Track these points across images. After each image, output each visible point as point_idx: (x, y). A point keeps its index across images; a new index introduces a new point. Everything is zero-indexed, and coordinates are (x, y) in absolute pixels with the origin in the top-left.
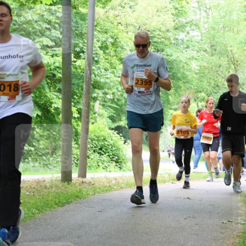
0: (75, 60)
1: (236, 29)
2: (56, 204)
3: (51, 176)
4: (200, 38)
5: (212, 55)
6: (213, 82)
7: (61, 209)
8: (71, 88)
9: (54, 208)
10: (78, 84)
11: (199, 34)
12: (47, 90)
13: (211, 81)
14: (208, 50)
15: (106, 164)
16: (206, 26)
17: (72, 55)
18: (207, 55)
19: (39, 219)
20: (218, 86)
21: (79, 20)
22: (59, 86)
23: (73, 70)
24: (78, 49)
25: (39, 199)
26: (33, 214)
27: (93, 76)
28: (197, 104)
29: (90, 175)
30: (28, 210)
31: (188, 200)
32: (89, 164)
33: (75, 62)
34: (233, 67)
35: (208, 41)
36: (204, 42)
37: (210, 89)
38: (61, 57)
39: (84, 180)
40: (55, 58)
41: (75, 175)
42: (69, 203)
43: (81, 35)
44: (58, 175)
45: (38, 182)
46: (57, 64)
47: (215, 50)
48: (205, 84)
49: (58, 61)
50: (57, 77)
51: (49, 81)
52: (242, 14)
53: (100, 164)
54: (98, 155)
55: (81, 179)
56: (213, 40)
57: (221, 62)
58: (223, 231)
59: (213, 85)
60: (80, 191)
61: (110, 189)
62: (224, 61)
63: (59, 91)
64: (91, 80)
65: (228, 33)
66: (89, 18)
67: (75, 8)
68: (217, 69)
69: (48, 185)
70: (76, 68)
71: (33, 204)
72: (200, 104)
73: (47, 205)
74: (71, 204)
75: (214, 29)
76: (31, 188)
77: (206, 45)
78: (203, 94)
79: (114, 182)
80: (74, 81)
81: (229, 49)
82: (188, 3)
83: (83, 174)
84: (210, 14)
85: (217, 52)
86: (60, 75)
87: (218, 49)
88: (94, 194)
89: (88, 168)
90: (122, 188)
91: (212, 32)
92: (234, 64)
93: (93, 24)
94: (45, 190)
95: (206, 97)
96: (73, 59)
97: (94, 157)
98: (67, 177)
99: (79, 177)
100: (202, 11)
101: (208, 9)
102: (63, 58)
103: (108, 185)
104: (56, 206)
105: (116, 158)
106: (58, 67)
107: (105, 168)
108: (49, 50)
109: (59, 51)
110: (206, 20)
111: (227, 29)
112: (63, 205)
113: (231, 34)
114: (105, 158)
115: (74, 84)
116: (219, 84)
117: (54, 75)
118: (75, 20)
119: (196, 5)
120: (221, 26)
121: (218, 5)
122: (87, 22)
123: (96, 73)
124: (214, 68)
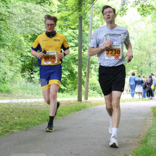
0: (84, 52)
1: (149, 40)
2: (75, 110)
3: (73, 99)
4: (135, 44)
5: (140, 51)
6: (140, 62)
7: (77, 112)
8: (82, 63)
9: (75, 112)
10: (85, 62)
11: (134, 42)
12: (72, 64)
13: (139, 61)
14: (138, 48)
15: (96, 95)
16: (137, 39)
17: (82, 50)
18: (138, 51)
19: (69, 116)
20: (142, 63)
21: (85, 36)
22: (77, 62)
23: (83, 56)
24: (84, 48)
25: (68, 108)
26: (66, 114)
27: (90, 59)
28: (134, 71)
29: (89, 99)
30: (64, 112)
31: (129, 110)
32: (89, 95)
33: (83, 53)
34: (148, 55)
35: (138, 45)
36: (136, 45)
37: (139, 64)
38: (78, 51)
39: (87, 101)
40: (76, 51)
41: (83, 99)
42: (80, 110)
43: (86, 42)
44: (76, 99)
45: (68, 101)
46: (76, 54)
47: (141, 48)
48: (137, 62)
49: (77, 52)
50: (76, 59)
51: (73, 60)
52: (152, 34)
53: (93, 94)
54: (93, 91)
55: (85, 100)
56: (140, 44)
57: (143, 53)
58: (144, 122)
59: (140, 63)
60: (85, 105)
61: (97, 104)
62: (145, 53)
63: (77, 64)
64: (90, 60)
65: (147, 42)
66: (89, 35)
67: (84, 31)
68: (142, 56)
69: (72, 102)
70: (84, 55)
71: (66, 110)
72: (135, 70)
73: (72, 111)
74: (82, 111)
75: (140, 40)
76: (65, 103)
77: (137, 46)
78: (136, 66)
79: (99, 102)
80: (83, 60)
81: (147, 48)
82: (130, 29)
83: (86, 98)
84: (139, 34)
85: (142, 49)
86: (78, 58)
87: (142, 48)
88: (91, 106)
89: (88, 96)
90: (102, 104)
91: (140, 41)
92: (149, 54)
93: (91, 37)
94: (71, 105)
95: (137, 68)
96: (83, 51)
97: (91, 91)
98: (80, 99)
99: (85, 99)
100: (136, 33)
101: (138, 32)
102: (79, 51)
103: (97, 103)
104: (75, 111)
105: (100, 92)
106: (77, 55)
107: (96, 96)
108: (73, 48)
109: (77, 48)
110: (137, 36)
111: (146, 40)
112: (78, 110)
113: (148, 42)
114: (95, 92)
115: (83, 62)
116: (142, 62)
117: (75, 58)
118: (84, 36)
119: (133, 30)
120: (143, 39)
121: (142, 30)
122: (88, 37)
123: (92, 58)
124: (140, 56)
